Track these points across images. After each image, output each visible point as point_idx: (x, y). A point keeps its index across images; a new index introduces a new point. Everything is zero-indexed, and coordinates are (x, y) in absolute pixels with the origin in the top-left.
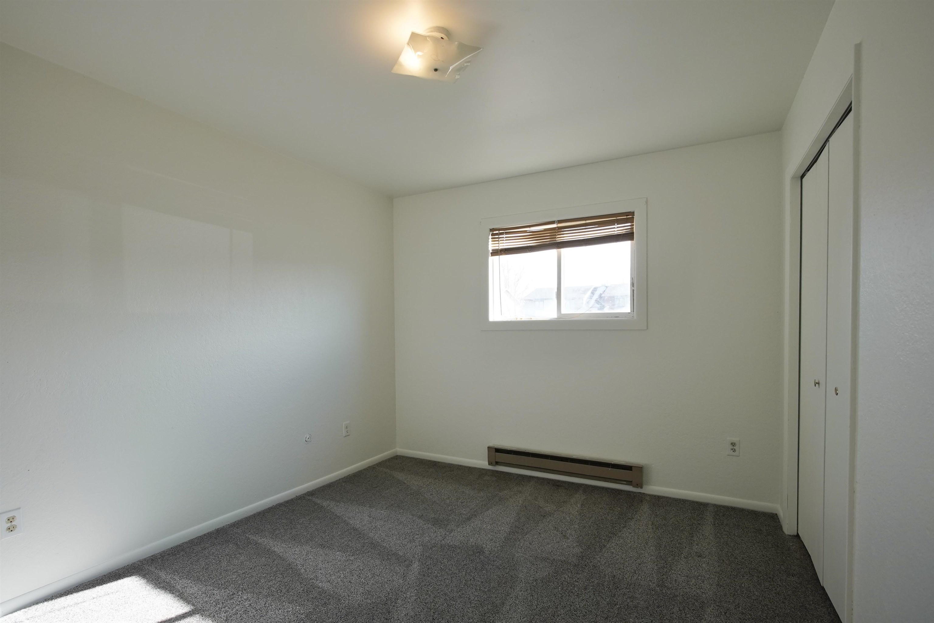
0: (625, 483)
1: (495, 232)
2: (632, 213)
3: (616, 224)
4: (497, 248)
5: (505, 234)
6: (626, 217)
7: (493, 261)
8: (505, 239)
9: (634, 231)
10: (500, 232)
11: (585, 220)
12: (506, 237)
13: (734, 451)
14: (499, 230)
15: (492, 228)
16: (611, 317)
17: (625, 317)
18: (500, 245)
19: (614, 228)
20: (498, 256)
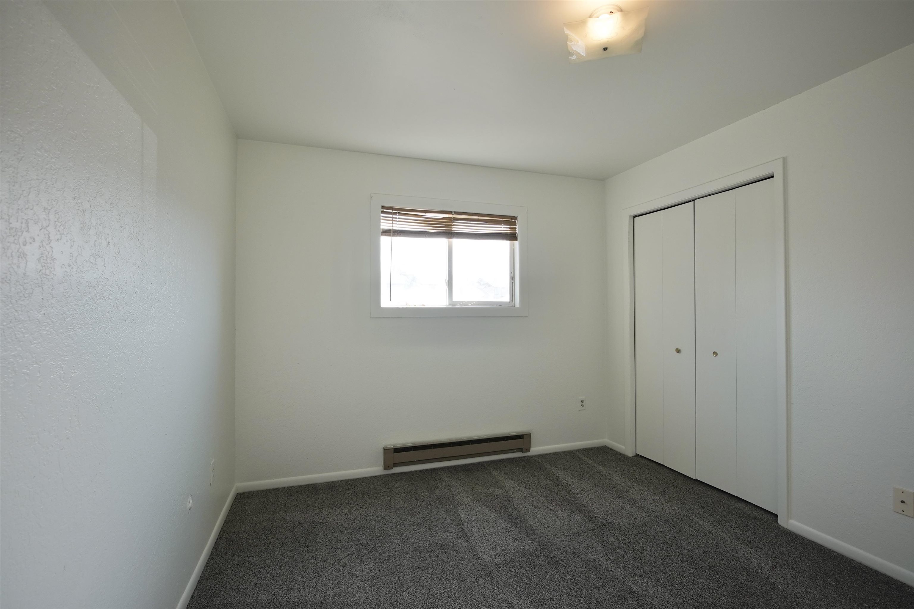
0: (515, 451)
1: (385, 210)
2: (515, 218)
3: (503, 225)
4: (391, 228)
5: (397, 215)
6: (511, 220)
7: (385, 240)
8: (397, 220)
9: (517, 233)
10: (394, 211)
11: (478, 216)
12: (399, 218)
13: (582, 406)
14: (393, 209)
15: (384, 205)
16: (492, 305)
17: (506, 306)
18: (394, 225)
19: (502, 228)
20: (391, 237)
